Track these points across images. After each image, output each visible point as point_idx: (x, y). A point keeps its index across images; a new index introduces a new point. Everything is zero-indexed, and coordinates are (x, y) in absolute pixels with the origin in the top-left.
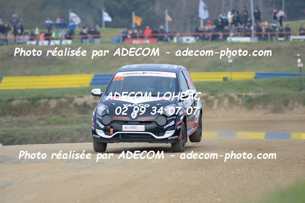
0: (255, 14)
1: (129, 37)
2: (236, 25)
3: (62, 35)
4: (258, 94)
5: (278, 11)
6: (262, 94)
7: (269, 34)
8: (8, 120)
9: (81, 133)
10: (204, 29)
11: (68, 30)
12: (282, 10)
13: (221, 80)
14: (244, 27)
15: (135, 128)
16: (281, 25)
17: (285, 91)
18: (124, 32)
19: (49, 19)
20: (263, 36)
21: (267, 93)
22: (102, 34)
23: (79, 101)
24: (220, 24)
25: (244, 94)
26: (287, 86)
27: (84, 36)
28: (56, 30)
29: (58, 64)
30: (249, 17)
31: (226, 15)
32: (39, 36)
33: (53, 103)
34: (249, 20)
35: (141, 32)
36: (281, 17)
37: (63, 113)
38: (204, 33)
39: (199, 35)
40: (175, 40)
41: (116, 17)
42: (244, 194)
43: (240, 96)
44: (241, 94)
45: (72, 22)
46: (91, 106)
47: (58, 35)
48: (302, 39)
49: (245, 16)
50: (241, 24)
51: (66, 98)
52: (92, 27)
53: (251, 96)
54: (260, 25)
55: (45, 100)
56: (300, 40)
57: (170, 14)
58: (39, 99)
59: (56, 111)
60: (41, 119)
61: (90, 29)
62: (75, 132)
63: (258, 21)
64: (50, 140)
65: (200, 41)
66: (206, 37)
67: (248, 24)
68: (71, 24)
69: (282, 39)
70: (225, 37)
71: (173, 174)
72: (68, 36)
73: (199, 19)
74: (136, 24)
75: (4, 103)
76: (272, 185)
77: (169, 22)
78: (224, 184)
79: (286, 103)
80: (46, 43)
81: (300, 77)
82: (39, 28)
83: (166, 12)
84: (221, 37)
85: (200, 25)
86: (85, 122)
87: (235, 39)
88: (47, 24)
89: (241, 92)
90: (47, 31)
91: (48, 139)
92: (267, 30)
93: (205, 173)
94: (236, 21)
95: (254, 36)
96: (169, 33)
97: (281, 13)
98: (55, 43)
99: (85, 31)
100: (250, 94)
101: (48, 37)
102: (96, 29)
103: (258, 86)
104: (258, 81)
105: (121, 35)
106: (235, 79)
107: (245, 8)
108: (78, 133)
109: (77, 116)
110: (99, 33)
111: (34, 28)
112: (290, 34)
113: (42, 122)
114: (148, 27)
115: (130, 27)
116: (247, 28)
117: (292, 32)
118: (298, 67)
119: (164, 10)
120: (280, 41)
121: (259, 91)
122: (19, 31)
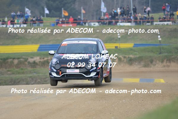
0: (133, 9)
1: (60, 23)
2: (123, 16)
3: (21, 22)
4: (136, 56)
5: (147, 8)
6: (138, 56)
7: (142, 21)
9: (32, 79)
10: (104, 18)
11: (25, 18)
12: (149, 7)
13: (114, 48)
14: (127, 17)
15: (74, 71)
16: (149, 15)
17: (151, 54)
18: (57, 20)
19: (13, 12)
20: (138, 22)
21: (140, 56)
22: (44, 21)
23: (31, 60)
24: (113, 15)
25: (127, 56)
26: (152, 51)
27: (34, 22)
28: (17, 18)
29: (18, 38)
30: (130, 11)
31: (117, 10)
32: (8, 22)
33: (16, 62)
34: (130, 13)
35: (67, 20)
36: (149, 11)
37: (22, 67)
38: (104, 21)
39: (101, 22)
40: (87, 25)
41: (52, 11)
42: (127, 114)
43: (125, 57)
44: (126, 56)
45: (27, 14)
46: (38, 63)
47: (19, 22)
48: (161, 24)
49: (127, 10)
50: (125, 15)
51: (23, 58)
52: (38, 17)
53: (131, 57)
54: (137, 16)
55: (11, 60)
56: (160, 25)
57: (84, 9)
58: (7, 59)
59: (17, 66)
60: (8, 71)
61: (37, 18)
62: (28, 79)
63: (135, 13)
64: (14, 83)
65: (102, 25)
66: (105, 22)
67: (130, 15)
68: (26, 15)
69: (149, 24)
70: (116, 23)
71: (86, 103)
72: (24, 22)
73: (101, 12)
74: (64, 15)
76: (143, 109)
77: (83, 14)
78: (116, 108)
79: (152, 62)
80: (11, 26)
81: (159, 46)
83: (82, 8)
84: (113, 23)
85: (101, 16)
86: (34, 72)
87: (122, 24)
88: (12, 15)
89: (126, 55)
90: (12, 19)
91: (13, 83)
92: (141, 19)
93: (104, 102)
94: (122, 14)
95: (133, 22)
96: (83, 20)
97: (149, 9)
98: (16, 26)
99: (34, 19)
100: (131, 56)
101: (12, 23)
102: (41, 18)
103: (135, 51)
104: (135, 48)
105: (56, 21)
106: (122, 48)
107: (128, 6)
108: (31, 79)
109: (30, 69)
110: (42, 20)
111: (4, 17)
112: (153, 21)
113: (9, 73)
114: (71, 17)
115: (60, 17)
116: (129, 17)
117: (154, 20)
118: (158, 40)
119: (81, 7)
120: (148, 25)
121: (136, 54)
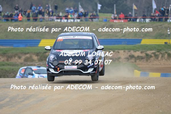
8: (44, 63)
13: (164, 43)
15: (72, 67)
41: (105, 7)
75: (41, 54)
77: (135, 10)
78: (164, 102)
80: (66, 21)
82: (62, 13)
83: (133, 4)
93: (153, 96)
98: (70, 21)
101: (66, 18)
114: (122, 13)
122: (51, 14)
